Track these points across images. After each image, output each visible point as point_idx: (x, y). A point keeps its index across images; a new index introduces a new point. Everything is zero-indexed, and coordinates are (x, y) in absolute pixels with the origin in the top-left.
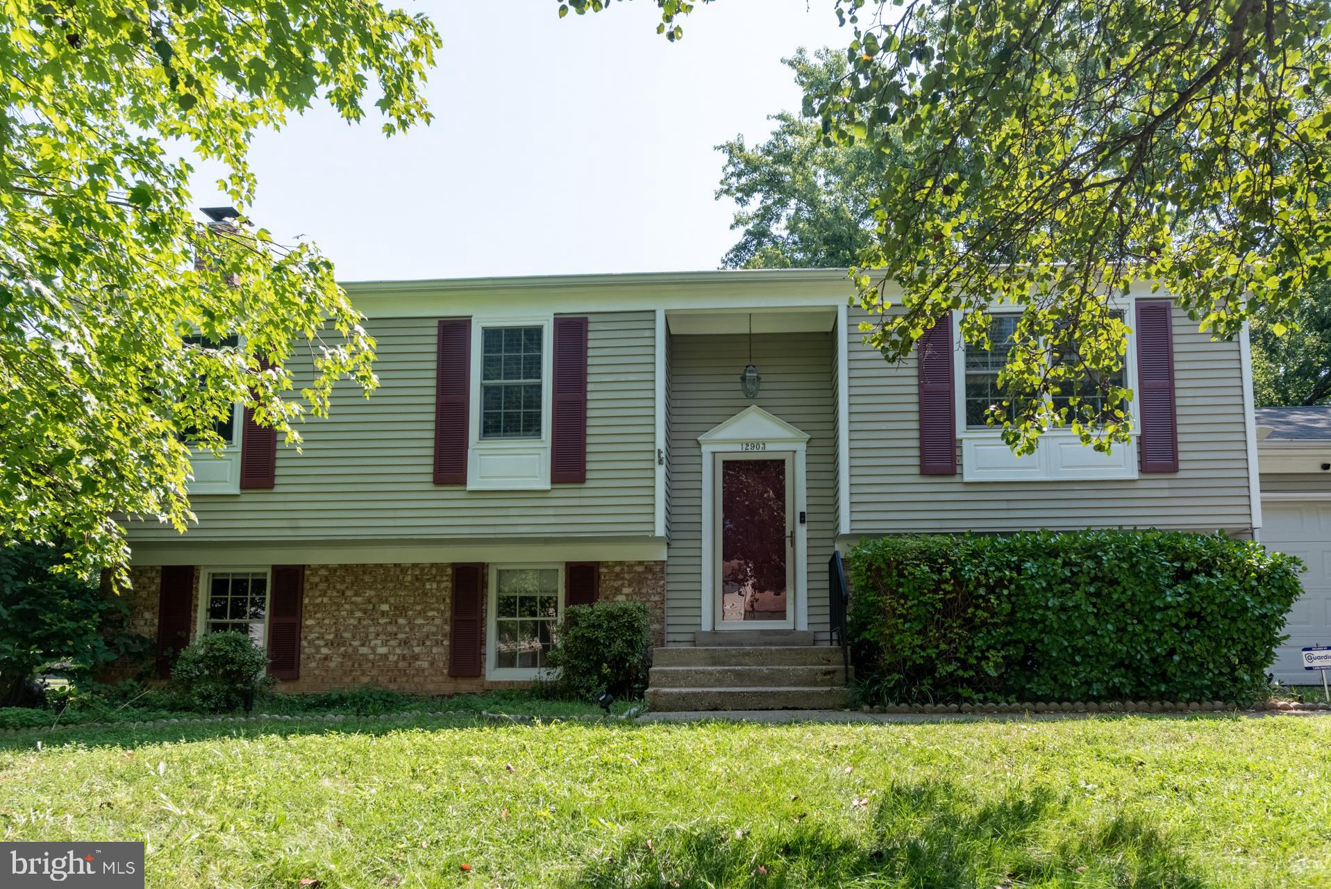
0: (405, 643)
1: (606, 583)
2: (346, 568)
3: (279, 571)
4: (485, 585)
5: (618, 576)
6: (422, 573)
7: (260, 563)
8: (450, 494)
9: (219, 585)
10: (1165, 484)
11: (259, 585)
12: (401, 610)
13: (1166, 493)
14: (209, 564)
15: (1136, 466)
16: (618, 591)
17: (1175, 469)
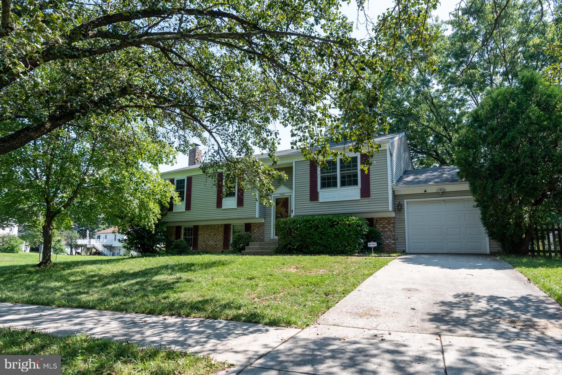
0: (215, 241)
1: (253, 228)
2: (206, 225)
3: (195, 226)
4: (230, 229)
5: (255, 226)
6: (218, 226)
7: (191, 225)
8: (219, 210)
9: (185, 229)
10: (367, 200)
11: (192, 229)
12: (215, 234)
13: (367, 203)
14: (184, 225)
15: (360, 196)
16: (255, 230)
17: (369, 196)
